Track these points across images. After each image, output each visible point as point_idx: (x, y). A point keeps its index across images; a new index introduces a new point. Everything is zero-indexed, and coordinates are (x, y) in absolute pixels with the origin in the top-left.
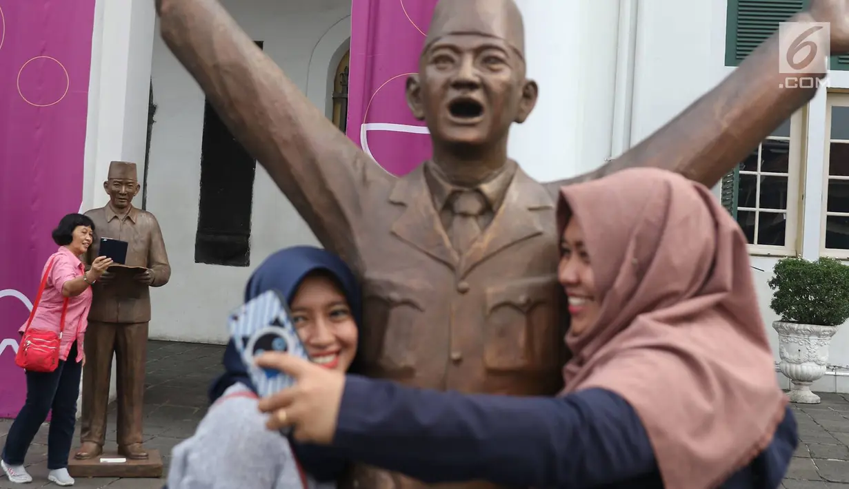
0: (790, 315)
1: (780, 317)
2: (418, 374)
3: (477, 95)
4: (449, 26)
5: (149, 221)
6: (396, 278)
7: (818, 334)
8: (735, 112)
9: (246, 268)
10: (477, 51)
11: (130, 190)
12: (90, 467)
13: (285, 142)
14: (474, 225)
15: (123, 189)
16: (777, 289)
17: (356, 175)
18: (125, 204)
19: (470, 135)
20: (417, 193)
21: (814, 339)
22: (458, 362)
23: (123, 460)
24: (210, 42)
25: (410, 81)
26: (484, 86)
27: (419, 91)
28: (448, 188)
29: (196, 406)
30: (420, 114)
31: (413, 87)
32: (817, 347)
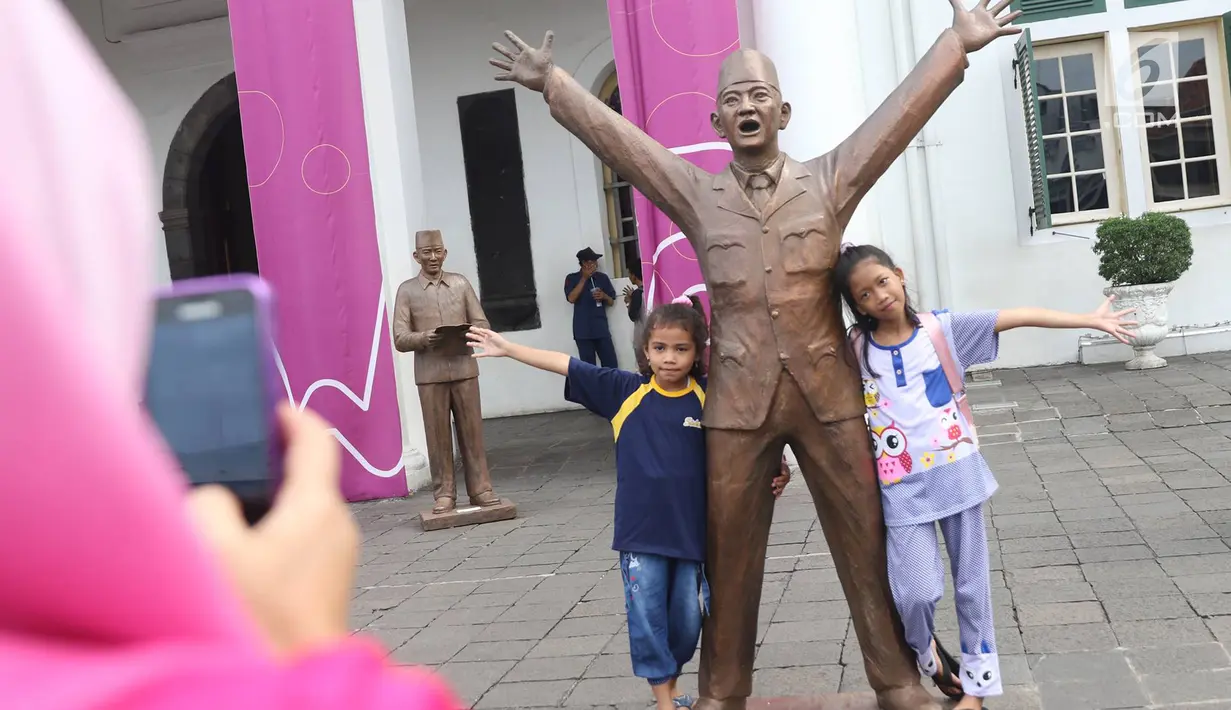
0: (1121, 280)
1: (1110, 282)
2: (748, 284)
3: (754, 118)
4: (731, 79)
5: (461, 282)
6: (725, 232)
7: (1152, 293)
8: (912, 99)
9: (538, 330)
10: (750, 92)
11: (440, 256)
12: (451, 518)
13: (644, 166)
14: (766, 193)
15: (433, 256)
16: (1103, 254)
17: (691, 178)
18: (437, 269)
19: (754, 141)
20: (730, 182)
21: (1148, 300)
22: (769, 272)
23: (479, 508)
24: (586, 114)
25: (713, 115)
26: (757, 111)
27: (719, 122)
28: (747, 175)
29: (524, 464)
30: (723, 134)
31: (715, 119)
32: (1154, 307)
